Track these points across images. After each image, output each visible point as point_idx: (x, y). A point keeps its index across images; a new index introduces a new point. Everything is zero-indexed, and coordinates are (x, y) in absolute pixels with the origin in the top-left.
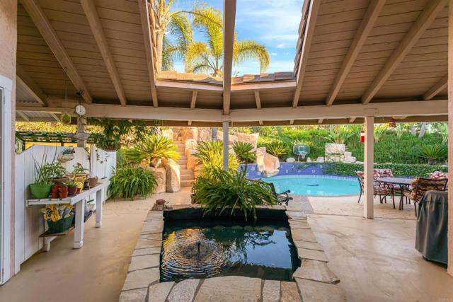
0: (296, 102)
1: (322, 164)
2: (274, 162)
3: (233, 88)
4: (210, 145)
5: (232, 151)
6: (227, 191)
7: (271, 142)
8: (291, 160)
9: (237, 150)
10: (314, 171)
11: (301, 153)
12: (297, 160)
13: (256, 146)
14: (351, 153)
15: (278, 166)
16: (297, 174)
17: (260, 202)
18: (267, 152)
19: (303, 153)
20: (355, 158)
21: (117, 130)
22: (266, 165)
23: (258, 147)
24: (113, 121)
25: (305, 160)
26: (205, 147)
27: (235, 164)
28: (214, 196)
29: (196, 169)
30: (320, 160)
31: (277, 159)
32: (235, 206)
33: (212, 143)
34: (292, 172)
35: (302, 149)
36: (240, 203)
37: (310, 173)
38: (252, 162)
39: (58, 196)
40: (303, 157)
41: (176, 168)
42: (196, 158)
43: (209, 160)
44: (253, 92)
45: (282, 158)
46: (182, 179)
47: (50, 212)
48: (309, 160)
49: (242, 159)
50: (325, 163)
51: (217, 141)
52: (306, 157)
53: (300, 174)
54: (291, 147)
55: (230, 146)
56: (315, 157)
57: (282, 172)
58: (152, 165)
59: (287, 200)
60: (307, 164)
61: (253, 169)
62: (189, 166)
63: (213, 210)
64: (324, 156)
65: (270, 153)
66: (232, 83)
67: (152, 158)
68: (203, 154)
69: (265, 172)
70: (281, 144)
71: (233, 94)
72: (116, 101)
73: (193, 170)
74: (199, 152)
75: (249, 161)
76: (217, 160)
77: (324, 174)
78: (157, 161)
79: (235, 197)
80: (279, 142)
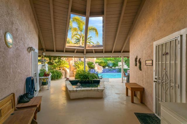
0: (104, 52)
1: (117, 69)
2: (101, 68)
3: (87, 48)
4: (79, 63)
5: (86, 65)
6: (85, 75)
7: (100, 61)
8: (107, 68)
9: (88, 64)
10: (115, 71)
11: (110, 65)
12: (109, 68)
13: (95, 63)
14: (126, 65)
15: (102, 70)
16: (109, 72)
17: (94, 79)
18: (99, 65)
19: (111, 65)
20: (128, 67)
21: (52, 59)
22: (98, 69)
23: (96, 63)
24: (52, 57)
25: (112, 68)
26: (77, 63)
27: (87, 69)
28: (82, 77)
29: (75, 70)
30: (117, 67)
31: (102, 67)
32: (87, 80)
33: (80, 62)
34: (107, 72)
35: (110, 64)
36: (88, 79)
37: (113, 72)
38: (93, 68)
39: (46, 76)
40: (111, 67)
41: (68, 70)
42: (74, 67)
43: (79, 68)
44: (92, 49)
45: (104, 67)
46: (70, 74)
47: (44, 80)
48: (113, 68)
49: (90, 67)
50: (118, 69)
51: (81, 61)
52: (112, 66)
53: (110, 72)
54: (107, 63)
55: (86, 63)
56: (115, 67)
57: (104, 72)
58: (60, 70)
59: (101, 78)
60: (112, 69)
61: (94, 71)
62: (72, 70)
63: (82, 81)
64: (118, 66)
65: (100, 65)
66: (87, 47)
67: (60, 67)
68: (76, 66)
69: (98, 72)
70: (103, 62)
71: (87, 50)
72: (53, 51)
73: (73, 71)
74: (75, 65)
75: (92, 68)
76: (82, 67)
77: (118, 72)
78: (61, 68)
79: (87, 77)
80: (103, 61)
